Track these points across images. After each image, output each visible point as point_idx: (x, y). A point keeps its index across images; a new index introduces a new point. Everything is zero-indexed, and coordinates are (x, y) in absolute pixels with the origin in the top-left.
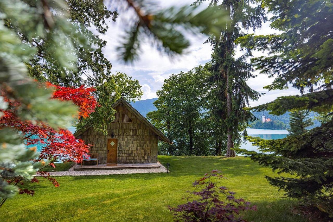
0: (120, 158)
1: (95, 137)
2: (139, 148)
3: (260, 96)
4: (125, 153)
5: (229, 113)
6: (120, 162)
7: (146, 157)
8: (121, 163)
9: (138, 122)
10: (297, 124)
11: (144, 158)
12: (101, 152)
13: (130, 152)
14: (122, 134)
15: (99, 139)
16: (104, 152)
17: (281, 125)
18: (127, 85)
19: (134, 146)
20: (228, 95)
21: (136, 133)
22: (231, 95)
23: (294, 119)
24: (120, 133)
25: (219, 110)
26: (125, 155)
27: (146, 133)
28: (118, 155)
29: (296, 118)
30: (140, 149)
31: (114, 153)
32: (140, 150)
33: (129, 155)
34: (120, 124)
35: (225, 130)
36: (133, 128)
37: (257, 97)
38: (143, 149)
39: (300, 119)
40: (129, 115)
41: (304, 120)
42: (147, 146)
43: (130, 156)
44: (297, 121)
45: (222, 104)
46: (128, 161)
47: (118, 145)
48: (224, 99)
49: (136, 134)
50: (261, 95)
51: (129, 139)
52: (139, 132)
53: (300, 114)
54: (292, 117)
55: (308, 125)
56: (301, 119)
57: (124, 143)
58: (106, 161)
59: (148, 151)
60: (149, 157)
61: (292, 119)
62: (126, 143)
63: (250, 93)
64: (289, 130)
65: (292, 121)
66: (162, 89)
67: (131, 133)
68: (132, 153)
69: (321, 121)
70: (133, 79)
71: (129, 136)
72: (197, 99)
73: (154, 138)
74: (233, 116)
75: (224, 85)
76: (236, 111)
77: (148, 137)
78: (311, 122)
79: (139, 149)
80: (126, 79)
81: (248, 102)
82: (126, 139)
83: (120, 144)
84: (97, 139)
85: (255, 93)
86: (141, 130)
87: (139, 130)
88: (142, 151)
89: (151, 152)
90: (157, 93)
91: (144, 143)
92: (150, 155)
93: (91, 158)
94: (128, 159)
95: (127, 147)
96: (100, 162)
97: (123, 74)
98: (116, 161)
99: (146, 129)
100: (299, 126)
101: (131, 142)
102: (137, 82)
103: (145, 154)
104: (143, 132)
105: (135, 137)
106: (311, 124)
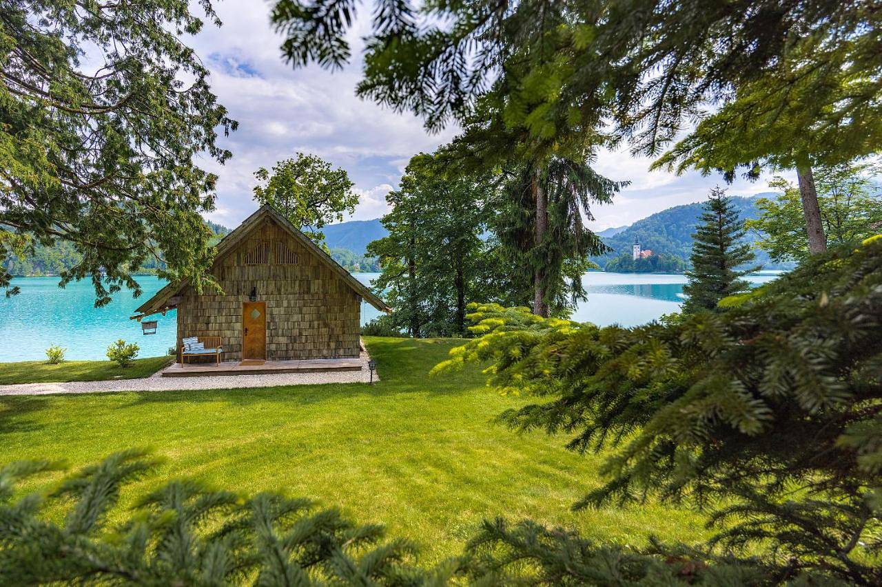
0: (273, 347)
1: (214, 300)
2: (316, 323)
3: (617, 189)
4: (283, 336)
5: (539, 237)
6: (274, 356)
7: (333, 345)
8: (274, 359)
9: (313, 262)
10: (710, 259)
11: (329, 345)
12: (228, 333)
13: (296, 332)
14: (276, 293)
15: (223, 304)
16: (236, 332)
17: (675, 264)
18: (324, 182)
19: (303, 319)
20: (539, 191)
21: (309, 289)
22: (545, 192)
23: (704, 247)
24: (272, 287)
25: (517, 230)
26: (283, 340)
27: (332, 289)
28: (267, 339)
29: (709, 245)
30: (319, 324)
31: (259, 336)
32: (319, 328)
33: (293, 340)
34: (270, 268)
35: (529, 277)
36: (302, 276)
37: (609, 194)
38: (326, 325)
39: (719, 247)
40: (292, 246)
41: (730, 249)
42: (336, 319)
43: (295, 342)
44: (713, 251)
45: (523, 215)
46: (291, 353)
47: (268, 316)
48: (530, 202)
49: (308, 292)
50: (620, 188)
51: (292, 302)
52: (316, 286)
53: (720, 235)
54: (699, 242)
55: (740, 262)
56: (722, 246)
57: (282, 312)
58: (240, 354)
59: (338, 331)
60: (339, 345)
61: (700, 246)
62: (285, 311)
63: (592, 185)
64: (689, 274)
65: (699, 252)
66: (400, 189)
67: (297, 288)
68: (301, 334)
69: (772, 250)
70: (334, 169)
71: (291, 297)
72: (475, 207)
73: (351, 301)
74: (548, 244)
75: (530, 167)
76: (558, 231)
77: (336, 296)
78: (749, 252)
79: (316, 326)
80: (319, 169)
81: (586, 206)
82: (285, 304)
83: (271, 314)
84: (217, 304)
85: (605, 183)
86: (320, 281)
87: (317, 281)
88: (324, 330)
89: (344, 333)
90: (387, 197)
91: (328, 311)
92: (341, 339)
93: (206, 347)
94: (290, 348)
95: (288, 321)
96: (226, 357)
97: (313, 157)
98: (264, 355)
99: (331, 278)
100: (715, 264)
101: (297, 309)
102: (344, 174)
103: (330, 338)
104: (324, 285)
105: (306, 297)
106: (746, 259)
